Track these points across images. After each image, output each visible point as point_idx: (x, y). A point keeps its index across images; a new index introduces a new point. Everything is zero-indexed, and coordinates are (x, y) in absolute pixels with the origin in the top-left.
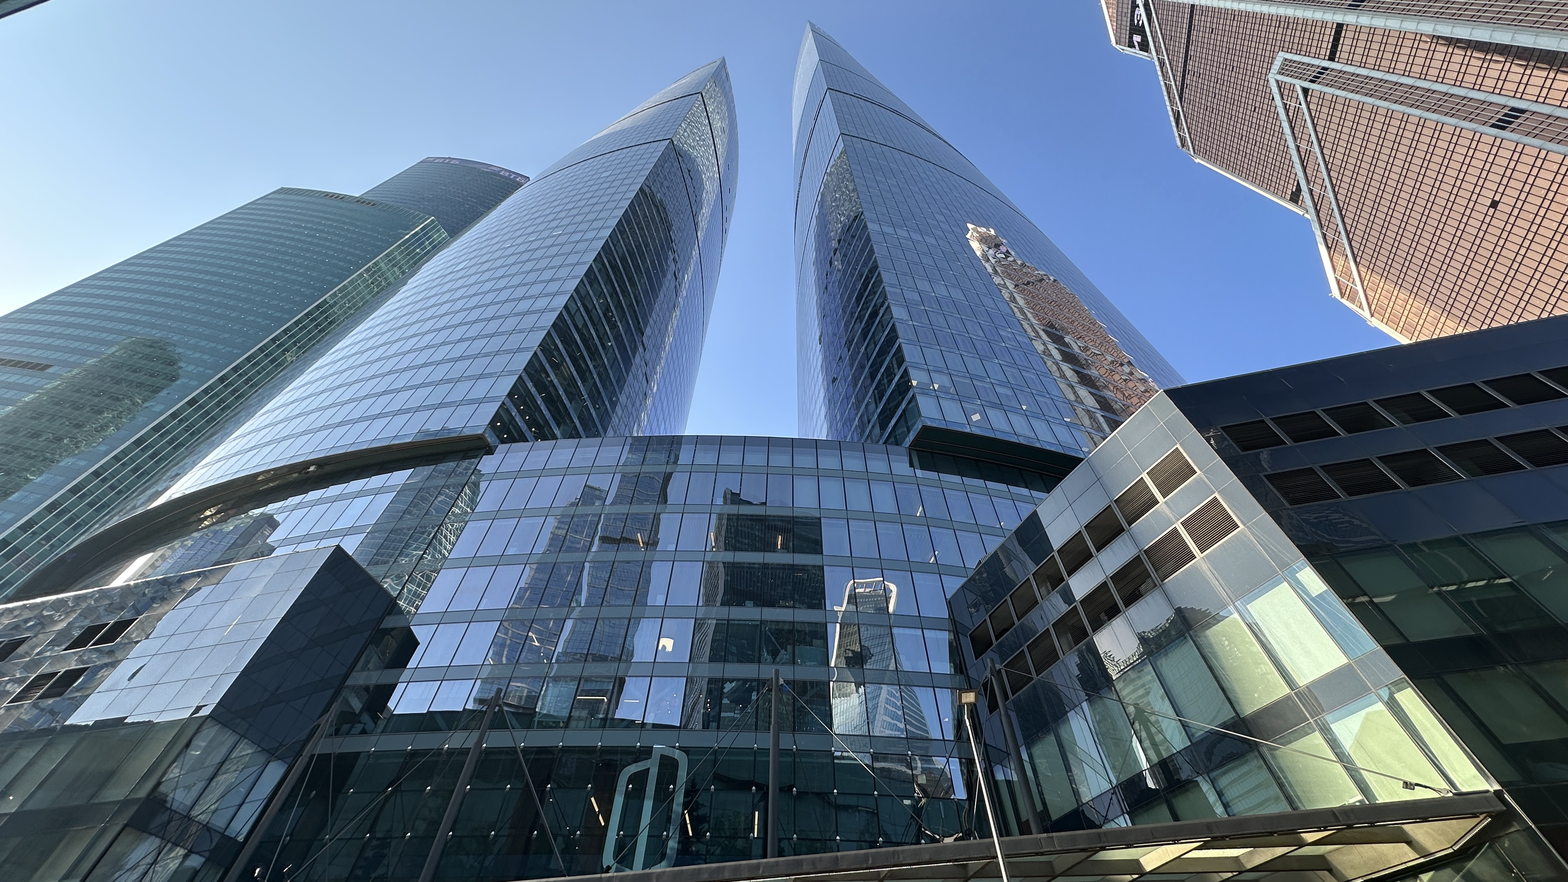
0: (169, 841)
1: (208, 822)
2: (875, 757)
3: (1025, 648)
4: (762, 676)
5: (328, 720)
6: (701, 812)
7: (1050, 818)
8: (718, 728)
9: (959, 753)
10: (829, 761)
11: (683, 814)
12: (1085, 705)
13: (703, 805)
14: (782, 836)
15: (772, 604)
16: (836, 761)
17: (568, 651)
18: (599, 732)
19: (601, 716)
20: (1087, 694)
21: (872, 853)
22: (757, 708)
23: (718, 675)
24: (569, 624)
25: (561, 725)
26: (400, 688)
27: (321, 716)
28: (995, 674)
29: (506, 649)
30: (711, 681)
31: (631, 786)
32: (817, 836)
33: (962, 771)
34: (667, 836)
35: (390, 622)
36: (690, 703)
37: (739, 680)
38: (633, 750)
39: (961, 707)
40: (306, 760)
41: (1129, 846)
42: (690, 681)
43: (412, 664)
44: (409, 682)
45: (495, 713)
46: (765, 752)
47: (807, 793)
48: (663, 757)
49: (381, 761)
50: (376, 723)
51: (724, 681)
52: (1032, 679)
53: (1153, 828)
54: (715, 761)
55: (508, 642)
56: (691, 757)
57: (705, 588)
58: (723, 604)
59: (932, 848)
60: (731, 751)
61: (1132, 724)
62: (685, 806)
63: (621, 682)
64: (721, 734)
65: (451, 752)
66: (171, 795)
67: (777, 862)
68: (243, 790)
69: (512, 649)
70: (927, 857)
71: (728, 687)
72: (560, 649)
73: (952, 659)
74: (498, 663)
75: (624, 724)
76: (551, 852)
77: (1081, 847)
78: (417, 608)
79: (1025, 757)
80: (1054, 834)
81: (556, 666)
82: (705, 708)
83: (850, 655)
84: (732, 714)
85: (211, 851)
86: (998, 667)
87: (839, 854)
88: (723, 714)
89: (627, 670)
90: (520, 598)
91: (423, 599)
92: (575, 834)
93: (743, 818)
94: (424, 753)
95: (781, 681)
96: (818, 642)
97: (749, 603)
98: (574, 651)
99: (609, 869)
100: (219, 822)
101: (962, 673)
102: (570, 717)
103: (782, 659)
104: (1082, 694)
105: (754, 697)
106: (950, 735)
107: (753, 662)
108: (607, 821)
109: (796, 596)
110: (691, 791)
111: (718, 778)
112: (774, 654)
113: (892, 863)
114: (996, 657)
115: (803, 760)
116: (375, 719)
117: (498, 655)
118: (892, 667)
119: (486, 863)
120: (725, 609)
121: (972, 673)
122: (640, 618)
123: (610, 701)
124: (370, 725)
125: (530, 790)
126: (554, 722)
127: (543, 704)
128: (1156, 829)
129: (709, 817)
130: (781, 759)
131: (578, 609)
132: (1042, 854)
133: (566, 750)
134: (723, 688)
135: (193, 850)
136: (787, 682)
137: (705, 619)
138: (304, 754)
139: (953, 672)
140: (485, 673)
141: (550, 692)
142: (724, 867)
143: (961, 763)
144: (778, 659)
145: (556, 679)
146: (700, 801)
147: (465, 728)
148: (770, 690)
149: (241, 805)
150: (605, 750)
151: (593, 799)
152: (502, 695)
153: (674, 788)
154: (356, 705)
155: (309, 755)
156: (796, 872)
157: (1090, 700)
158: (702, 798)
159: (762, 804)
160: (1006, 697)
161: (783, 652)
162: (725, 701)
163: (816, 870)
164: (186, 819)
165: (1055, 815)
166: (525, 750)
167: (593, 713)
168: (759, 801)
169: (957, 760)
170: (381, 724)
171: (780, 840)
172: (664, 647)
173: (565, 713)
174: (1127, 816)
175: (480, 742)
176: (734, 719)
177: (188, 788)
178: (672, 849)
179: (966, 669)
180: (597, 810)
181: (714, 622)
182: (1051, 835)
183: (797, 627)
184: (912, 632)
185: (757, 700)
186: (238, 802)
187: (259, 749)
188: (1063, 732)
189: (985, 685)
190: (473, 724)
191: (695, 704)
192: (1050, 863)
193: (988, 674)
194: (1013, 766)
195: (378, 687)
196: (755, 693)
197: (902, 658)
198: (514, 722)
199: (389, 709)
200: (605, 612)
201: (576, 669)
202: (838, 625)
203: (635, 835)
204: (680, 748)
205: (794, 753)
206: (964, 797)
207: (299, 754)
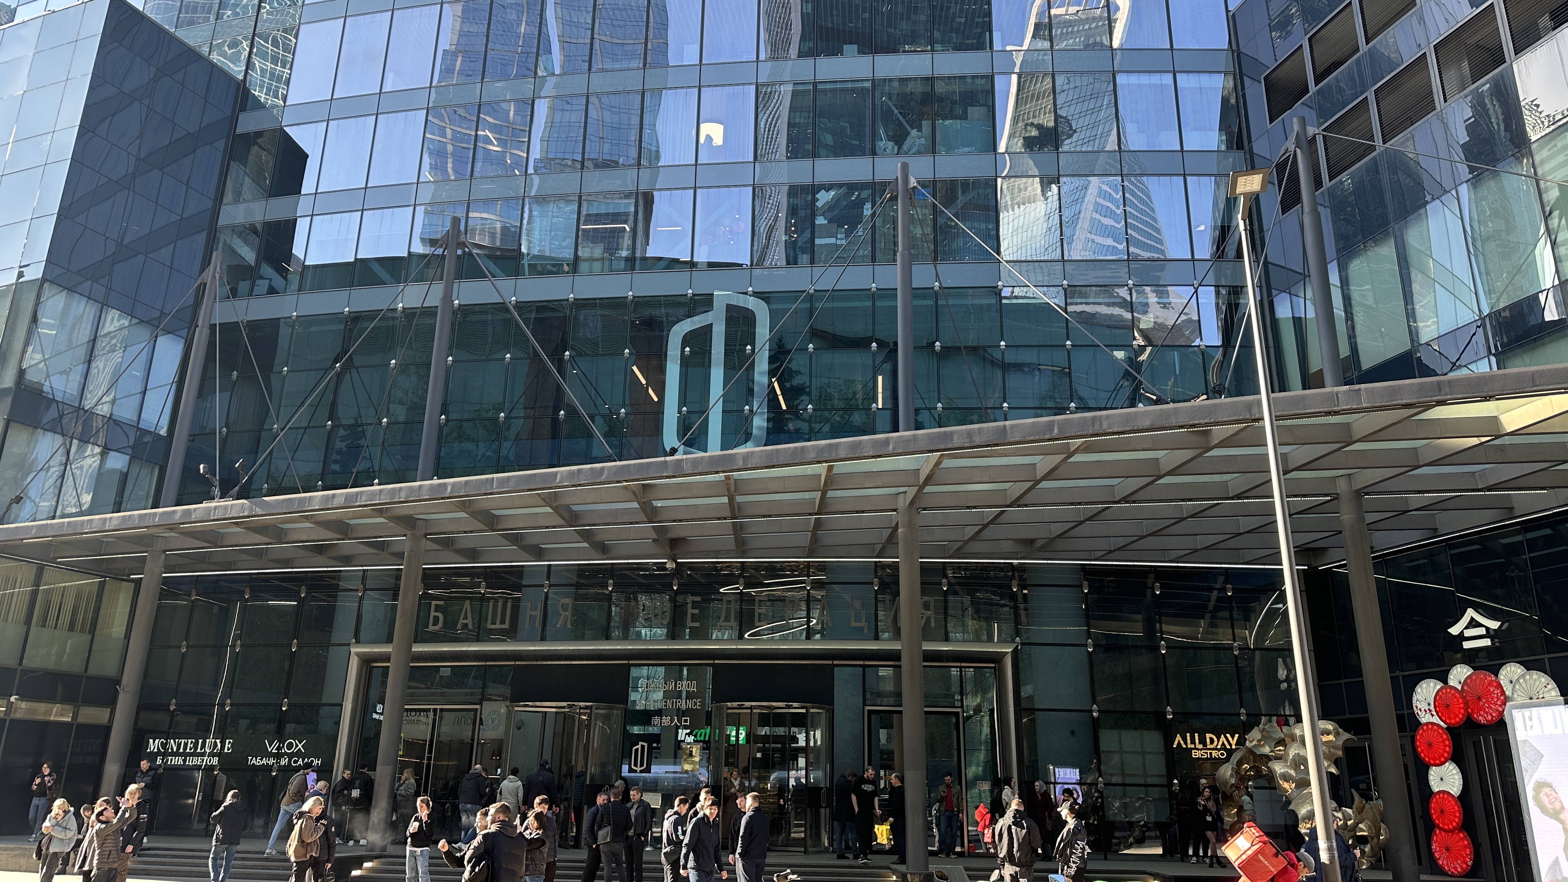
0: (72, 438)
1: (111, 414)
2: (1071, 292)
3: (1370, 95)
4: (879, 177)
5: (214, 277)
6: (797, 381)
7: (1360, 367)
8: (812, 262)
9: (1217, 277)
10: (993, 301)
11: (771, 383)
12: (1464, 189)
13: (798, 373)
14: (919, 404)
15: (891, 49)
16: (1004, 301)
17: (551, 156)
18: (626, 278)
19: (624, 253)
20: (1472, 170)
21: (1058, 420)
22: (874, 228)
23: (805, 179)
24: (542, 108)
25: (566, 268)
26: (302, 226)
27: (202, 271)
28: (1304, 144)
29: (450, 160)
30: (794, 191)
31: (687, 349)
32: (974, 404)
33: (1217, 304)
34: (751, 411)
35: (248, 123)
36: (762, 228)
37: (840, 186)
38: (683, 299)
39: (1231, 203)
40: (206, 332)
41: (1486, 399)
42: (758, 191)
43: (308, 186)
44: (312, 215)
45: (459, 257)
46: (891, 293)
47: (959, 348)
48: (730, 308)
49: (312, 329)
50: (285, 278)
51: (814, 189)
52: (1372, 148)
53: (1537, 372)
54: (811, 310)
55: (450, 148)
56: (773, 306)
57: (768, 30)
58: (801, 55)
59: (1155, 411)
60: (836, 294)
61: (1547, 217)
62: (772, 373)
63: (647, 201)
64: (817, 271)
65: (410, 314)
66: (47, 383)
67: (914, 435)
68: (138, 373)
69: (459, 160)
70: (1147, 423)
71: (824, 198)
72: (536, 153)
73: (1224, 125)
74: (442, 179)
75: (663, 264)
76: (589, 435)
77: (1405, 401)
78: (285, 99)
79: (1334, 279)
80: (1363, 386)
81: (536, 180)
82: (787, 231)
83: (1034, 133)
84: (832, 240)
85: (133, 447)
86: (1311, 131)
87: (1007, 423)
88: (818, 241)
89: (654, 178)
90: (447, 71)
91: (288, 82)
92: (618, 414)
93: (860, 387)
94: (371, 315)
95: (913, 182)
96: (976, 112)
97: (850, 49)
98: (561, 156)
99: (674, 451)
100: (126, 412)
101: (1240, 146)
102: (576, 258)
103: (914, 144)
104: (1463, 170)
105: (867, 210)
106: (1205, 250)
107: (864, 154)
108: (661, 394)
109: (936, 34)
110: (778, 354)
111: (816, 334)
112: (899, 139)
113: (1091, 432)
114: (1311, 115)
115: (950, 302)
116: (283, 273)
117: (438, 168)
118: (1111, 144)
119: (504, 452)
120: (808, 63)
121: (1260, 147)
122: (660, 90)
123: (634, 230)
124: (278, 282)
125: (541, 360)
126: (553, 265)
127: (530, 242)
128: (1542, 373)
129: (810, 387)
130: (915, 303)
131: (551, 81)
132: (1336, 413)
133: (581, 304)
134: (815, 200)
135: (109, 447)
136: (923, 184)
137: (773, 84)
138: (200, 323)
139: (1223, 148)
140: (426, 195)
141: (537, 224)
142: (838, 444)
143: (1218, 293)
144: (905, 147)
145: (541, 200)
146: (794, 366)
147: (420, 279)
148: (894, 199)
149: (144, 393)
150: (641, 302)
151: (635, 368)
152: (462, 228)
153: (753, 350)
154: (249, 255)
155: (207, 325)
156: (942, 447)
157: (1476, 180)
158: (797, 362)
159: (888, 366)
160: (1317, 183)
161: (914, 132)
162: (820, 221)
163: (972, 445)
164: (81, 412)
165: (1367, 363)
166: (520, 306)
167: (612, 249)
168: (883, 363)
169: (1213, 288)
170: (295, 280)
171: (917, 411)
172: (709, 138)
173: (567, 254)
174: (1493, 359)
175: (447, 298)
176: (838, 247)
177: (66, 373)
178: (759, 428)
179: (1250, 141)
180: (644, 382)
181: (790, 87)
182: (1357, 387)
183: (940, 88)
184: (1155, 79)
185: (873, 215)
186: (140, 389)
187: (135, 321)
188: (1413, 237)
189: (1281, 167)
190: (431, 272)
191: (771, 230)
192: (1347, 425)
193: (1291, 145)
194: (1309, 294)
195: (270, 226)
196: (868, 205)
197: (1130, 128)
198: (492, 266)
199: (298, 259)
200: (598, 82)
201: (569, 182)
202: (1014, 78)
203: (703, 410)
204: (756, 294)
205: (936, 293)
206: (1218, 342)
207: (193, 324)
